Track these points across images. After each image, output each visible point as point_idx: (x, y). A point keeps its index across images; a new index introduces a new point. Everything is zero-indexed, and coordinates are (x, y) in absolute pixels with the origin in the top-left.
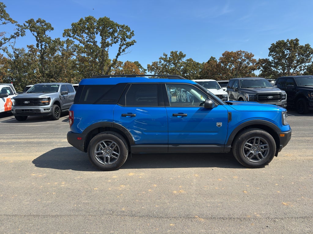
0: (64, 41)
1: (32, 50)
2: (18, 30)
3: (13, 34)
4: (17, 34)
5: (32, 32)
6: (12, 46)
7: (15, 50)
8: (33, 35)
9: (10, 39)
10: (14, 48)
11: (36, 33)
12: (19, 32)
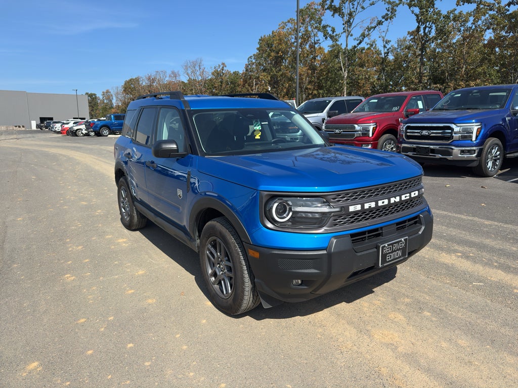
0: (471, 12)
1: (414, 38)
2: (388, 11)
3: (380, 19)
4: (386, 17)
5: (411, 9)
6: (383, 37)
7: (386, 43)
8: (413, 12)
9: (375, 27)
10: (385, 39)
11: (417, 8)
12: (389, 13)
